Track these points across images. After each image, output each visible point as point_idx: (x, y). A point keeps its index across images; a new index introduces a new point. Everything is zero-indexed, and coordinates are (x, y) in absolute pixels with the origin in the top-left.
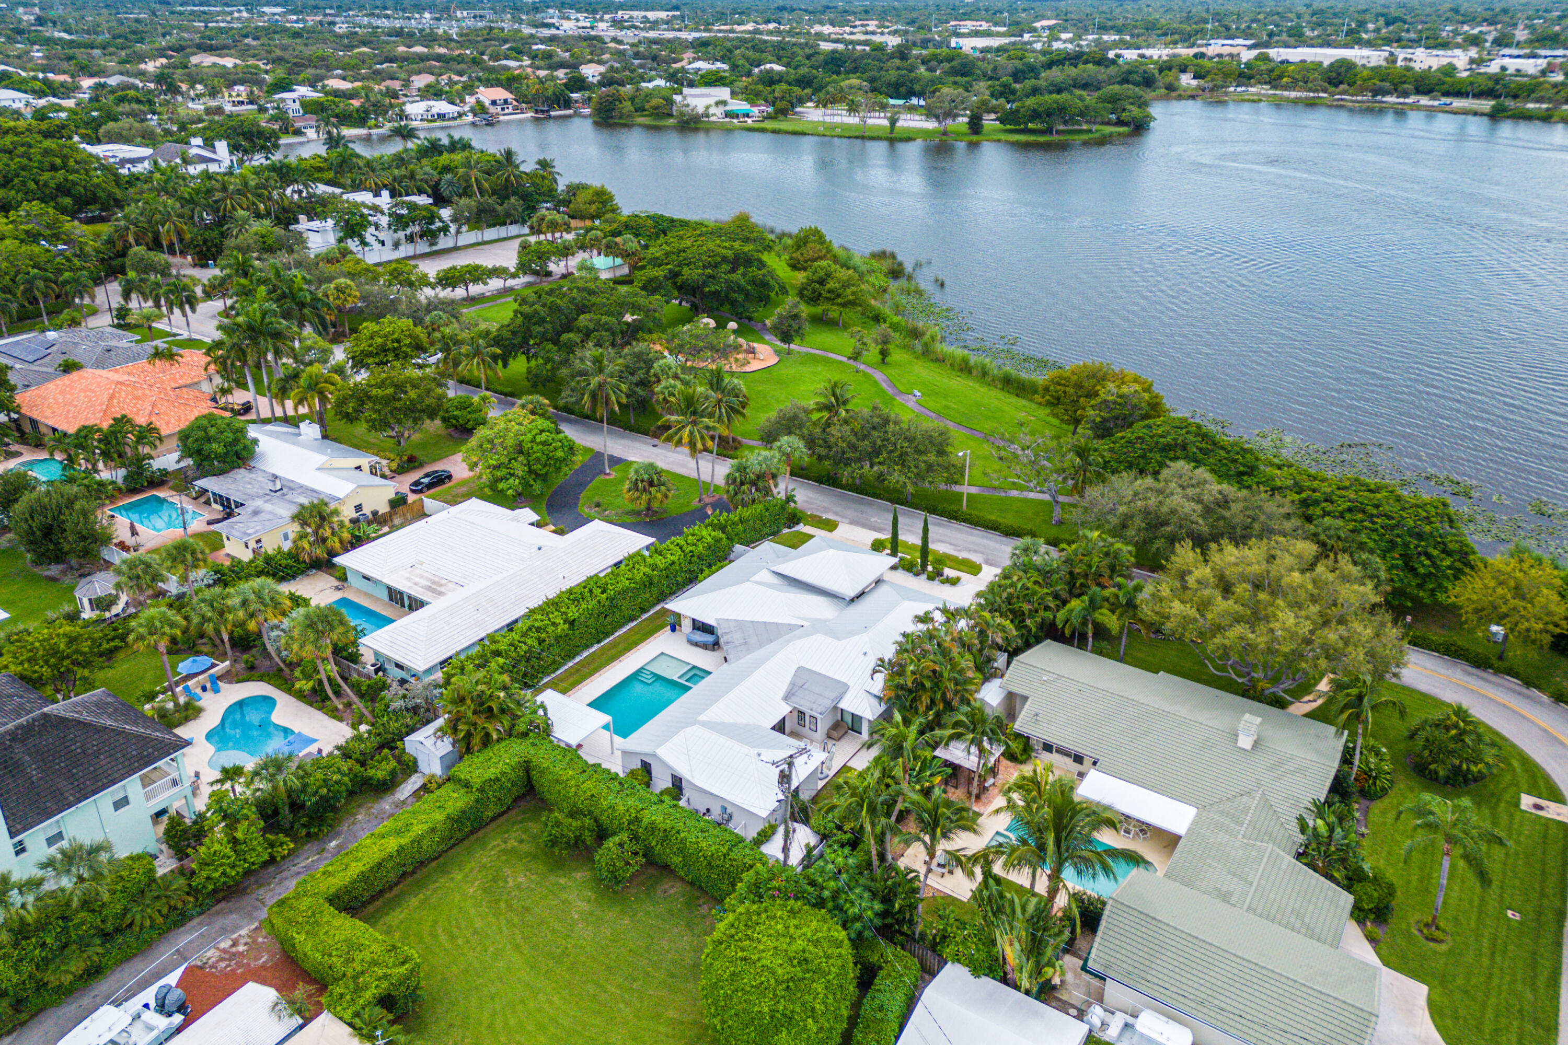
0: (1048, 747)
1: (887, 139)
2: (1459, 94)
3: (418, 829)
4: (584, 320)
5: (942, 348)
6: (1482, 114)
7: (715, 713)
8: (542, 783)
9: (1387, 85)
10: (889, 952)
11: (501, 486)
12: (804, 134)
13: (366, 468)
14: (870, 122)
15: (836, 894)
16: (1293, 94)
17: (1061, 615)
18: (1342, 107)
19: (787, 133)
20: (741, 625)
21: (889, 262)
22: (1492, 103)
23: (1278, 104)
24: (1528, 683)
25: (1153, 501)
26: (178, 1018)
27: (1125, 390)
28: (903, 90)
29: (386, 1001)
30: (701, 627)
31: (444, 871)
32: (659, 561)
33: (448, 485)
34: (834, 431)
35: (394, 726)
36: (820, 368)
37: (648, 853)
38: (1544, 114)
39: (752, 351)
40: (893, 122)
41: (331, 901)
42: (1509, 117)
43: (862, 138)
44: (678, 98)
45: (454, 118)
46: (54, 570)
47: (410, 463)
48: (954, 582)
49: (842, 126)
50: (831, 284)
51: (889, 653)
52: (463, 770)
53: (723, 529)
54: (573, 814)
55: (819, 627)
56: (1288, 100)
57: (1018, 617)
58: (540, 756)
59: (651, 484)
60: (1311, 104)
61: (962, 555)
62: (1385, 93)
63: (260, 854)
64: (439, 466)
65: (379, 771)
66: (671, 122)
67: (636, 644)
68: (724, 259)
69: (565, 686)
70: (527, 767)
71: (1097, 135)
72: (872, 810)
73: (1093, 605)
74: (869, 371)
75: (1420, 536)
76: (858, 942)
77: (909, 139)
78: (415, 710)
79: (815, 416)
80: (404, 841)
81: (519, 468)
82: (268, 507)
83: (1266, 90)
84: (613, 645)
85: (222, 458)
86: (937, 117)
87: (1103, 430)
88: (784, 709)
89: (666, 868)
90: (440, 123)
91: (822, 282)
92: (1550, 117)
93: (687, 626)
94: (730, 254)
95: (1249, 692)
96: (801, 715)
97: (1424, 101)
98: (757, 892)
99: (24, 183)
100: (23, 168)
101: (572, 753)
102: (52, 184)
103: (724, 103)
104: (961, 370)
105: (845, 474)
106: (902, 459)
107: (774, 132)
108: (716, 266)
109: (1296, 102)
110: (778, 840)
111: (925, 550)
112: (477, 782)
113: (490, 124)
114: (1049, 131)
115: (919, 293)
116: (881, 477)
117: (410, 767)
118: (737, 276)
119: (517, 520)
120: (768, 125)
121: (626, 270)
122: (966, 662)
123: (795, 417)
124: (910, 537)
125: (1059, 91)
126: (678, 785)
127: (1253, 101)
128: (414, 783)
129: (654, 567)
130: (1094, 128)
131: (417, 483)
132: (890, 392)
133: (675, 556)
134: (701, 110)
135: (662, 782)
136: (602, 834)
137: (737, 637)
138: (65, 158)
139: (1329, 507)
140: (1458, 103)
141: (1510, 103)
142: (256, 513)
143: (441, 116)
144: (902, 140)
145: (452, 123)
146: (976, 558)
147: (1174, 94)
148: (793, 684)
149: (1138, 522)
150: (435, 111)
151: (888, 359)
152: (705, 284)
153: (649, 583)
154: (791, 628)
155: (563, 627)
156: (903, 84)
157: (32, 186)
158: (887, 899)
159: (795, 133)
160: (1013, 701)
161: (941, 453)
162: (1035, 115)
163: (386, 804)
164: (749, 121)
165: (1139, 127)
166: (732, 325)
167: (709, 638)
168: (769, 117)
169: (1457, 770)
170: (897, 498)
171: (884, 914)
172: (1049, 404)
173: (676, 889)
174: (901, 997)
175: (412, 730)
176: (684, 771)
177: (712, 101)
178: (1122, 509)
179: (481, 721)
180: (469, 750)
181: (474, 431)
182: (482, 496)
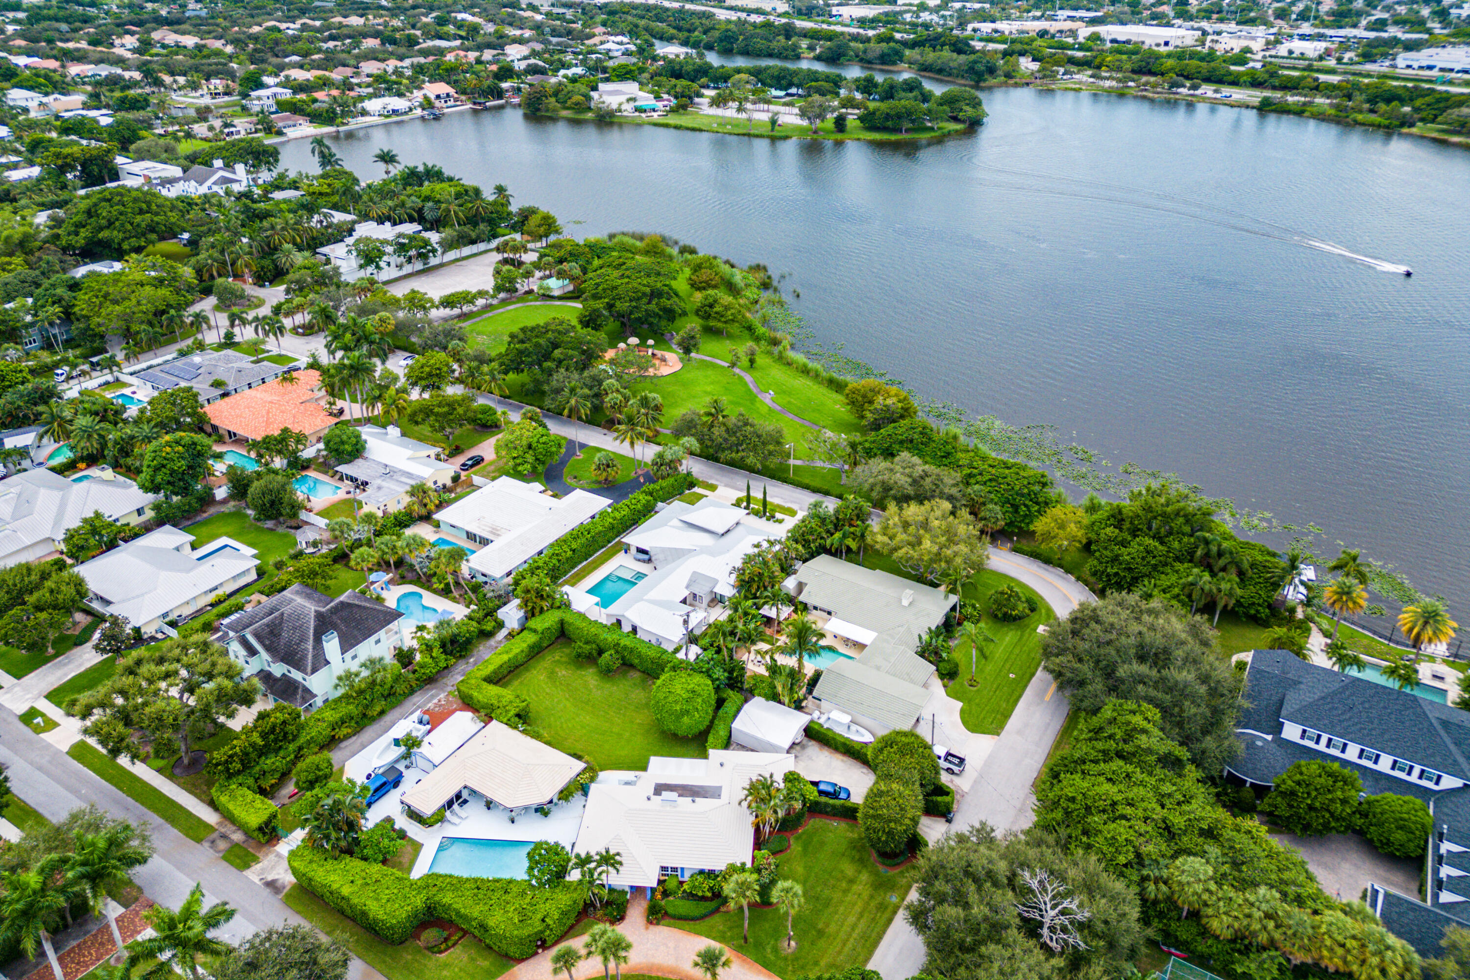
0: (815, 608)
1: (768, 137)
3: (516, 651)
4: (557, 353)
5: (791, 355)
6: (1254, 108)
7: (653, 595)
8: (570, 629)
10: (730, 692)
11: (520, 468)
12: (701, 130)
13: (433, 456)
14: (755, 116)
15: (708, 670)
16: (1107, 84)
17: (829, 542)
18: (1143, 98)
19: (687, 129)
20: (663, 550)
21: (761, 274)
22: (1265, 94)
24: (1068, 571)
25: (886, 477)
26: (428, 727)
27: (889, 402)
28: (784, 82)
29: (518, 716)
30: (641, 551)
31: (527, 670)
32: (617, 515)
34: (716, 431)
35: (491, 605)
36: (710, 372)
37: (623, 658)
38: (1299, 109)
39: (663, 360)
40: (774, 121)
41: (485, 680)
43: (748, 135)
44: (595, 95)
45: (406, 113)
46: (270, 524)
47: (456, 451)
48: (780, 521)
49: (733, 122)
50: (717, 308)
51: (739, 564)
52: (532, 624)
53: (651, 494)
54: (587, 643)
55: (704, 550)
56: (1104, 89)
57: (806, 544)
58: (568, 617)
60: (1119, 95)
61: (787, 505)
63: (443, 664)
64: (474, 452)
65: (489, 626)
66: (590, 115)
67: (606, 560)
68: (644, 294)
69: (573, 583)
70: (562, 623)
71: (937, 134)
72: (724, 634)
73: (844, 536)
74: (742, 374)
75: (1022, 495)
76: (717, 689)
77: (786, 138)
78: (500, 596)
79: (705, 419)
80: (511, 656)
81: (530, 458)
82: (384, 484)
83: (1087, 78)
84: (593, 562)
85: (350, 454)
86: (809, 119)
87: (876, 426)
88: (686, 593)
89: (632, 666)
90: (395, 118)
91: (711, 306)
92: (1303, 112)
93: (633, 550)
95: (920, 579)
96: (695, 595)
97: (1211, 92)
98: (674, 669)
99: (122, 225)
100: (121, 214)
101: (582, 616)
102: (143, 225)
103: (634, 99)
104: (802, 373)
105: (722, 456)
106: (755, 449)
107: (677, 127)
108: (639, 299)
109: (1109, 91)
110: (683, 651)
111: (765, 503)
112: (540, 629)
113: (437, 118)
114: (899, 130)
115: (781, 304)
116: (743, 458)
117: (500, 625)
118: (653, 307)
119: (532, 490)
120: (673, 120)
121: (571, 288)
122: (776, 568)
123: (692, 421)
124: (757, 494)
126: (635, 630)
127: (1075, 91)
128: (503, 633)
129: (614, 519)
130: (936, 126)
131: (464, 465)
132: (755, 391)
133: (625, 512)
134: (614, 106)
135: (627, 628)
136: (600, 652)
137: (661, 557)
138: (148, 203)
139: (979, 478)
140: (1237, 96)
142: (379, 488)
143: (395, 112)
144: (781, 138)
145: (404, 118)
146: (795, 507)
147: (1011, 82)
148: (690, 580)
149: (878, 488)
150: (390, 108)
151: (755, 364)
152: (631, 313)
153: (612, 527)
154: (690, 551)
155: (569, 553)
156: (784, 77)
157: (129, 227)
158: (731, 672)
159: (693, 130)
160: (801, 586)
161: (778, 443)
162: (888, 117)
163: (492, 642)
164: (655, 114)
165: (974, 125)
166: (651, 342)
167: (646, 557)
168: (673, 111)
169: (1005, 614)
170: (752, 470)
171: (729, 678)
173: (636, 675)
174: (734, 709)
175: (499, 607)
176: (638, 623)
177: (623, 98)
178: (871, 480)
179: (538, 601)
180: (533, 615)
181: (491, 427)
182: (508, 474)
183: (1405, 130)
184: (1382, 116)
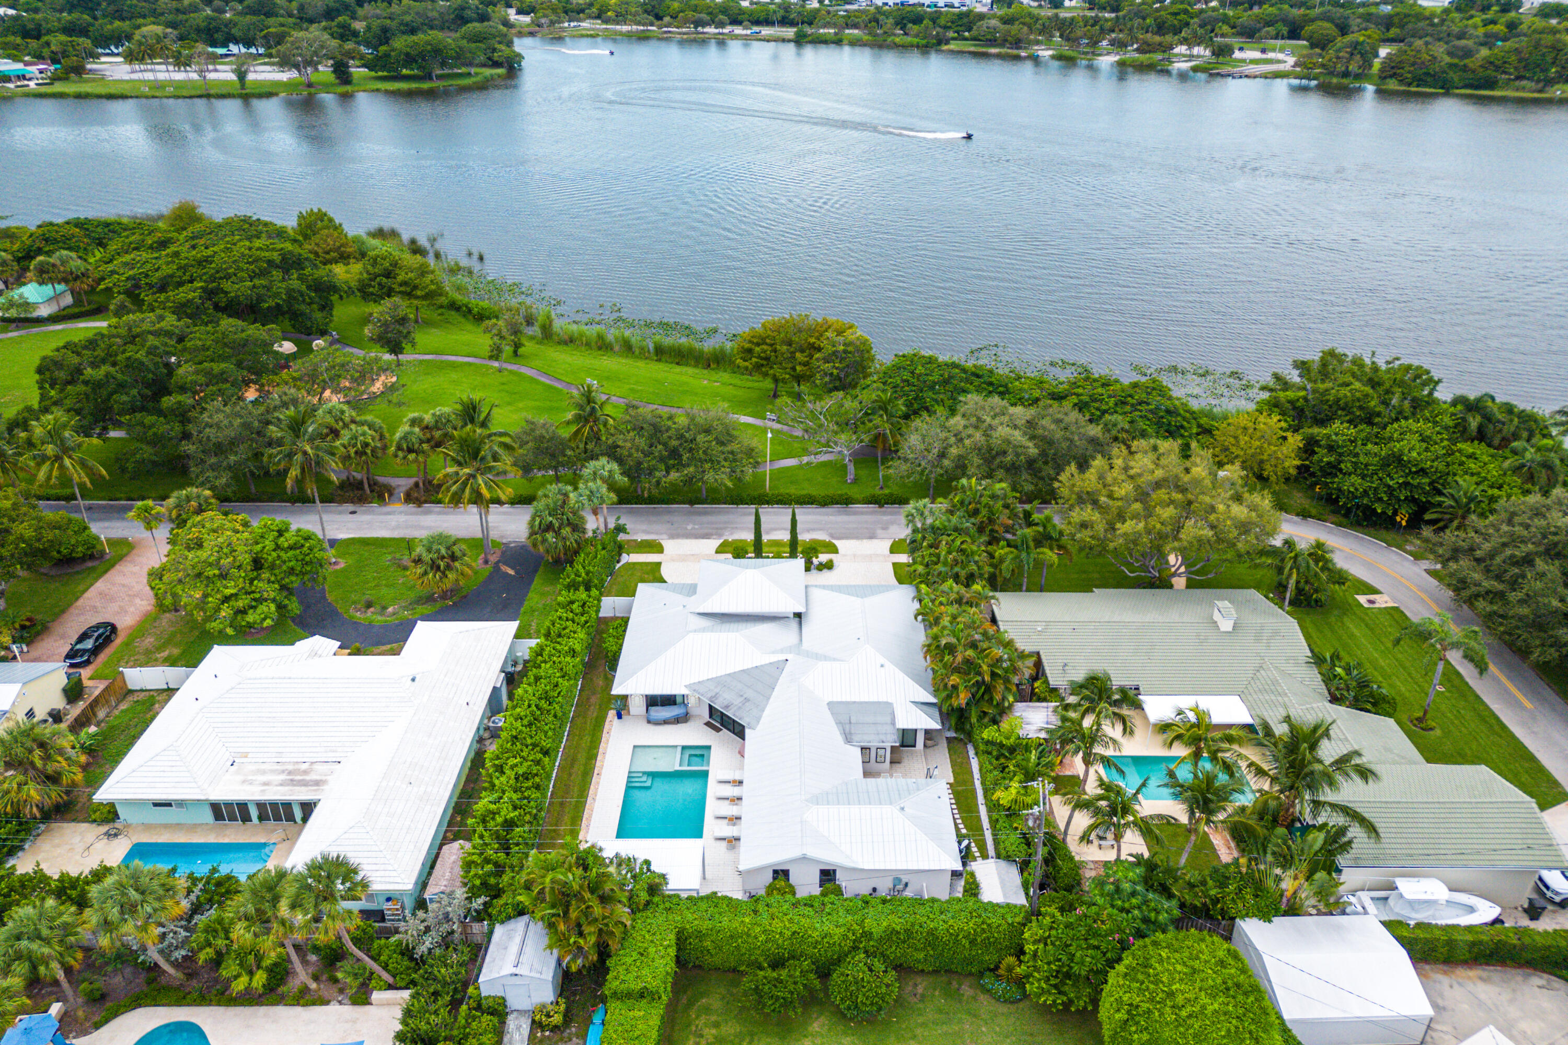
1: (238, 95)
2: (768, 22)
6: (789, 41)
8: (704, 948)
9: (704, 16)
11: (251, 617)
12: (119, 97)
14: (211, 76)
16: (625, 28)
18: (667, 39)
19: (99, 96)
20: (723, 682)
22: (795, 29)
23: (612, 37)
25: (979, 437)
30: (653, 701)
33: (118, 641)
38: (834, 38)
40: (242, 76)
42: (810, 42)
43: (208, 96)
47: (27, 630)
48: (830, 566)
49: (171, 82)
50: (403, 277)
54: (777, 963)
56: (621, 34)
58: (692, 920)
59: (453, 558)
60: (643, 38)
62: (704, 24)
67: (595, 749)
70: (677, 938)
71: (478, 79)
77: (269, 95)
78: (446, 940)
81: (266, 587)
83: (598, 25)
86: (296, 66)
88: (855, 753)
92: (840, 40)
93: (637, 706)
94: (275, 256)
97: (738, 30)
104: (600, 348)
107: (79, 96)
109: (629, 36)
111: (794, 543)
114: (428, 77)
115: (465, 270)
116: (689, 481)
117: (499, 1011)
119: (310, 654)
120: (58, 87)
121: (71, 296)
125: (413, 31)
126: (829, 879)
127: (592, 36)
128: (518, 1028)
130: (474, 70)
131: (71, 655)
132: (558, 386)
136: (821, 970)
137: (730, 697)
140: (766, 31)
141: (809, 30)
144: (260, 96)
146: (821, 536)
148: (839, 723)
151: (521, 351)
154: (776, 666)
156: (217, 30)
159: (111, 97)
162: (409, 60)
164: (31, 84)
165: (513, 68)
166: (319, 344)
167: (677, 711)
168: (55, 79)
170: (695, 498)
172: (758, 367)
176: (842, 861)
181: (83, 559)
182: (225, 640)
183: (945, 47)
184: (917, 36)
